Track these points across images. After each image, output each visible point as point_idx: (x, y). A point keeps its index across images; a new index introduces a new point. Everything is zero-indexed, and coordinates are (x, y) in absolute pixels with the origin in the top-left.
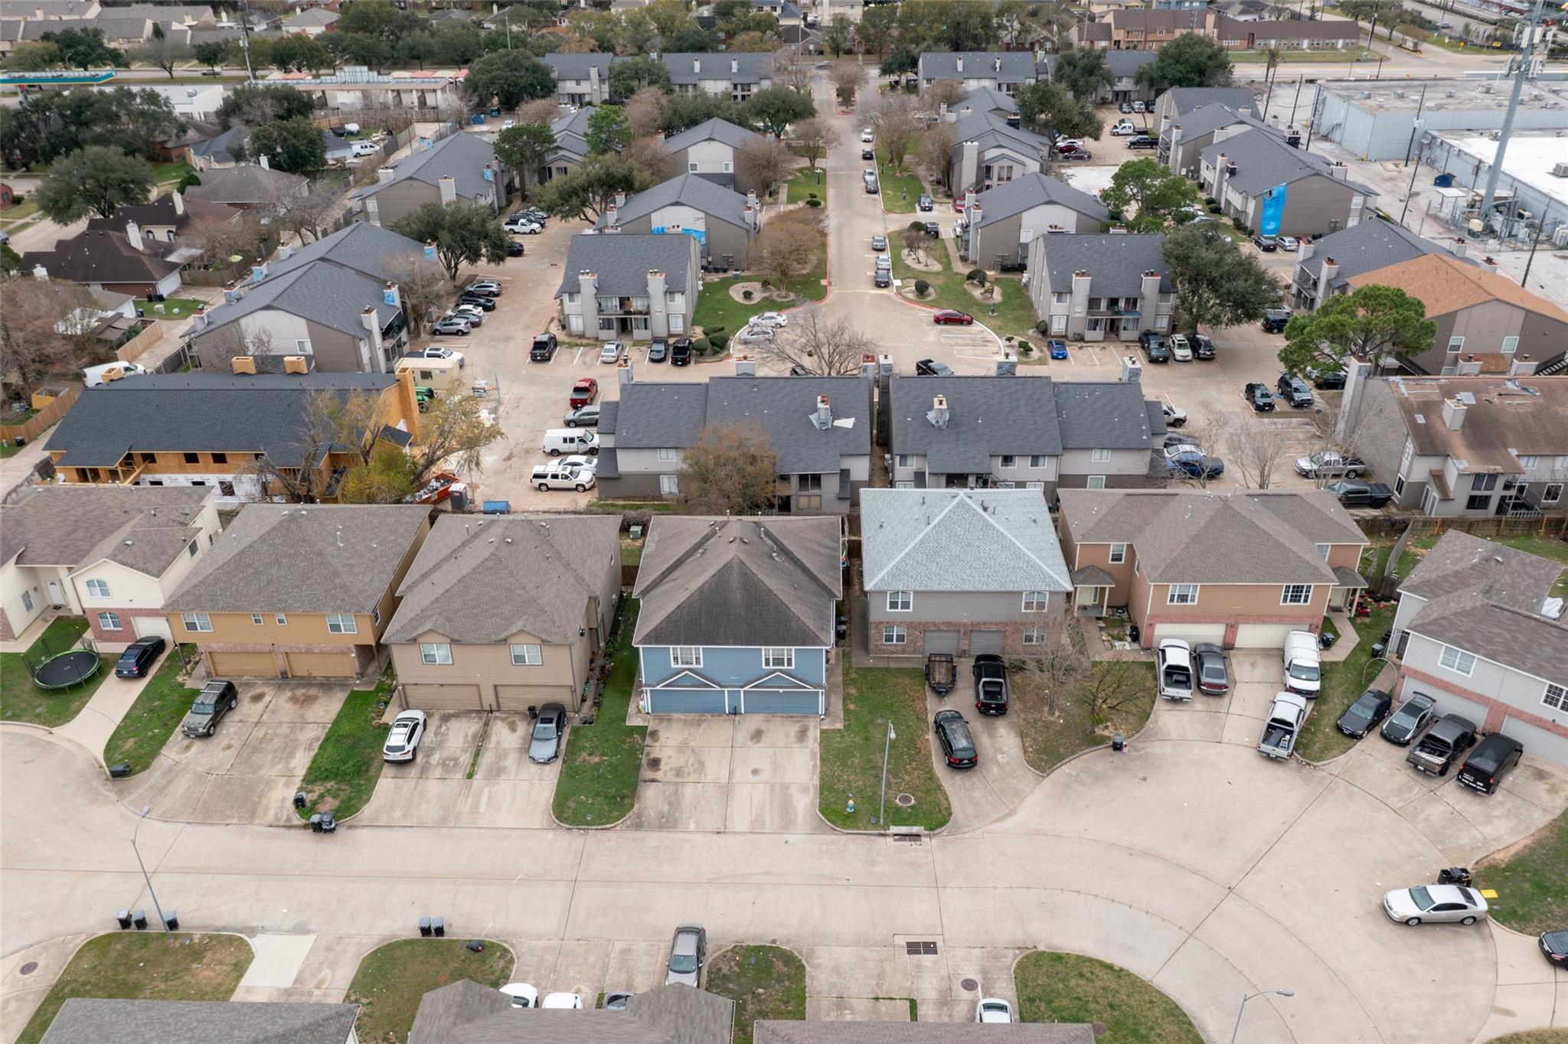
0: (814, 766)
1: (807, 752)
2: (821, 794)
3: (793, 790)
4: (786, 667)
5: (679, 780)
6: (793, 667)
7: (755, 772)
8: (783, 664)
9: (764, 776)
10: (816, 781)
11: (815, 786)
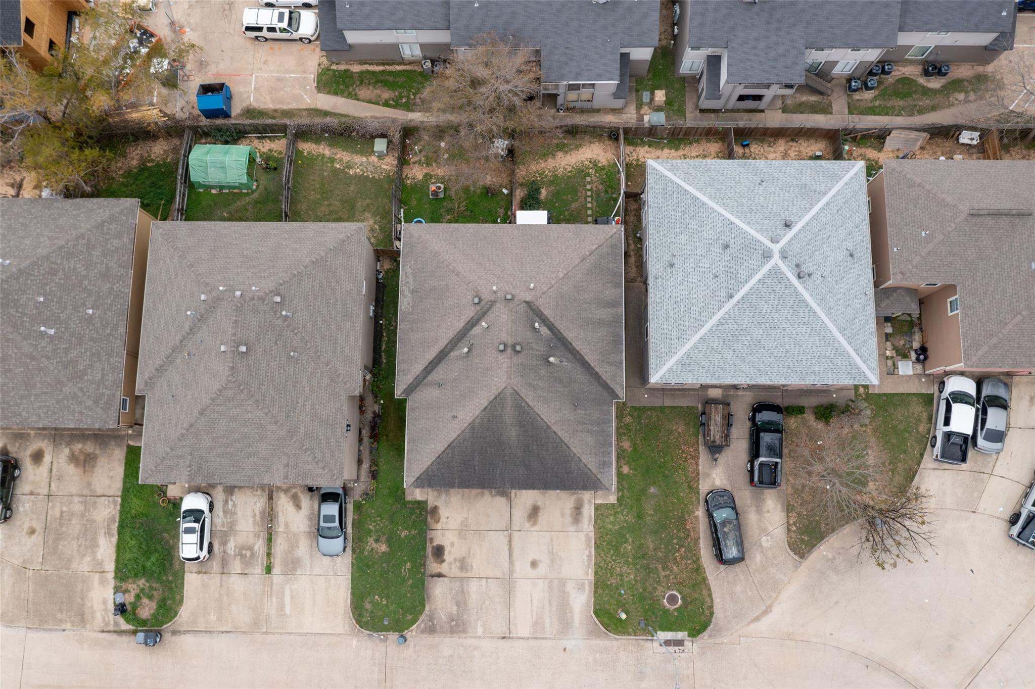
0: (589, 556)
1: (582, 536)
2: (596, 592)
3: (570, 587)
5: (464, 575)
7: (534, 564)
9: (542, 569)
10: (591, 577)
11: (590, 583)
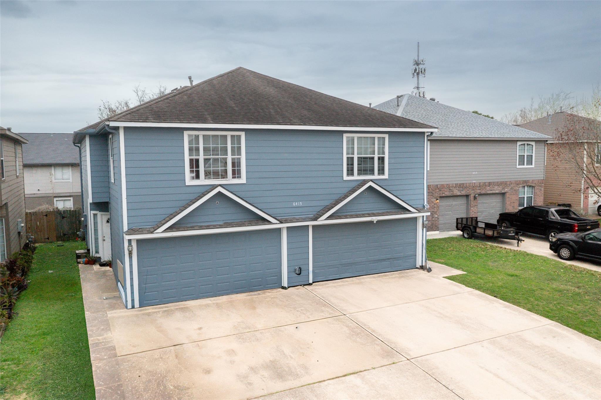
4: (376, 176)
6: (386, 176)
8: (372, 172)
